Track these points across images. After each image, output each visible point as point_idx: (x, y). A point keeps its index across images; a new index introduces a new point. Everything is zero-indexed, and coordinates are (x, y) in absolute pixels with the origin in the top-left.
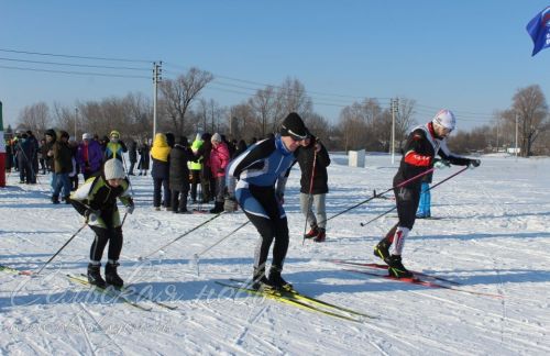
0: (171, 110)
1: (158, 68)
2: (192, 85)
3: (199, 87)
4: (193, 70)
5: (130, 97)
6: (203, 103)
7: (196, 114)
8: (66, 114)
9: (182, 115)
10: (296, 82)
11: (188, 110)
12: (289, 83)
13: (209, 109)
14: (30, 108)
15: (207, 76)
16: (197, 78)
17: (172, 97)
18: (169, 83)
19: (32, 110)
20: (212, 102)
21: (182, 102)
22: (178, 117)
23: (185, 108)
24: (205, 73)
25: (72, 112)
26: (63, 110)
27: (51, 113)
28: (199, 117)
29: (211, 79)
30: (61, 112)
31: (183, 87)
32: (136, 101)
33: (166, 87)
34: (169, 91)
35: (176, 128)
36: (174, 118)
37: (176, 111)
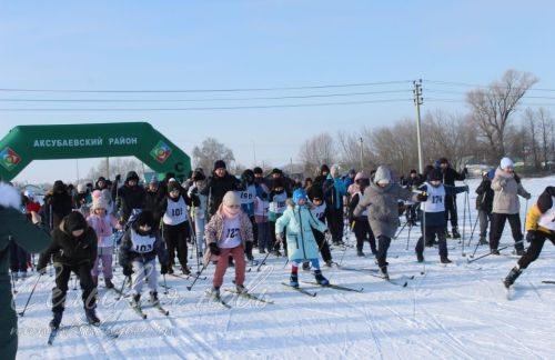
0: (485, 127)
2: (510, 95)
4: (510, 75)
6: (529, 114)
7: (519, 129)
9: (500, 132)
11: (508, 124)
13: (536, 124)
15: (530, 79)
16: (516, 84)
17: (485, 110)
18: (480, 94)
20: (542, 113)
21: (499, 116)
22: (495, 135)
23: (503, 123)
24: (526, 75)
27: (336, 145)
28: (523, 134)
29: (533, 82)
30: (346, 142)
31: (498, 96)
32: (436, 120)
33: (476, 98)
34: (482, 103)
35: (494, 149)
36: (490, 136)
37: (491, 128)
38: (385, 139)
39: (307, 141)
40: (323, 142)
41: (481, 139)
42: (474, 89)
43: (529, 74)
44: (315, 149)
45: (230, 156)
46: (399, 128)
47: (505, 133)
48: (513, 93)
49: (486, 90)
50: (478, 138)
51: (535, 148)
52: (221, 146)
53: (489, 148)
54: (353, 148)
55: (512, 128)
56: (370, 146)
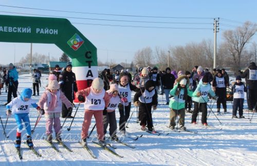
0: (231, 50)
1: (217, 22)
2: (246, 35)
3: (251, 35)
4: (247, 24)
5: (204, 43)
6: (254, 45)
7: (249, 52)
8: (163, 54)
9: (239, 53)
11: (244, 50)
14: (141, 51)
16: (250, 28)
17: (233, 42)
18: (231, 32)
19: (142, 52)
21: (239, 45)
22: (237, 55)
23: (241, 49)
25: (167, 53)
26: (161, 52)
27: (154, 54)
30: (160, 53)
31: (240, 34)
32: (208, 45)
33: (229, 35)
34: (231, 37)
36: (234, 55)
37: (235, 51)
38: (180, 52)
40: (147, 52)
46: (188, 48)
47: (242, 53)
53: (233, 62)
55: (246, 52)
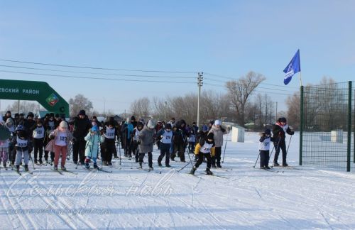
0: (235, 102)
2: (250, 86)
4: (251, 74)
6: (259, 97)
7: (253, 105)
9: (243, 105)
10: (331, 80)
11: (248, 102)
12: (325, 80)
13: (263, 101)
15: (261, 78)
16: (254, 79)
17: (236, 92)
18: (234, 83)
20: (266, 97)
21: (243, 96)
22: (240, 106)
23: (245, 101)
24: (259, 76)
27: (151, 104)
28: (255, 107)
29: (263, 80)
31: (243, 86)
32: (208, 96)
33: (231, 86)
34: (234, 88)
35: (239, 114)
36: (237, 107)
37: (238, 103)
38: (179, 103)
39: (136, 101)
40: (145, 102)
41: (232, 108)
42: (231, 81)
43: (261, 75)
44: (139, 105)
45: (90, 105)
46: (187, 98)
47: (246, 106)
48: (252, 84)
49: (237, 81)
50: (230, 108)
51: (261, 116)
52: (86, 99)
53: (236, 114)
54: (161, 107)
55: (249, 104)
56: (170, 106)
